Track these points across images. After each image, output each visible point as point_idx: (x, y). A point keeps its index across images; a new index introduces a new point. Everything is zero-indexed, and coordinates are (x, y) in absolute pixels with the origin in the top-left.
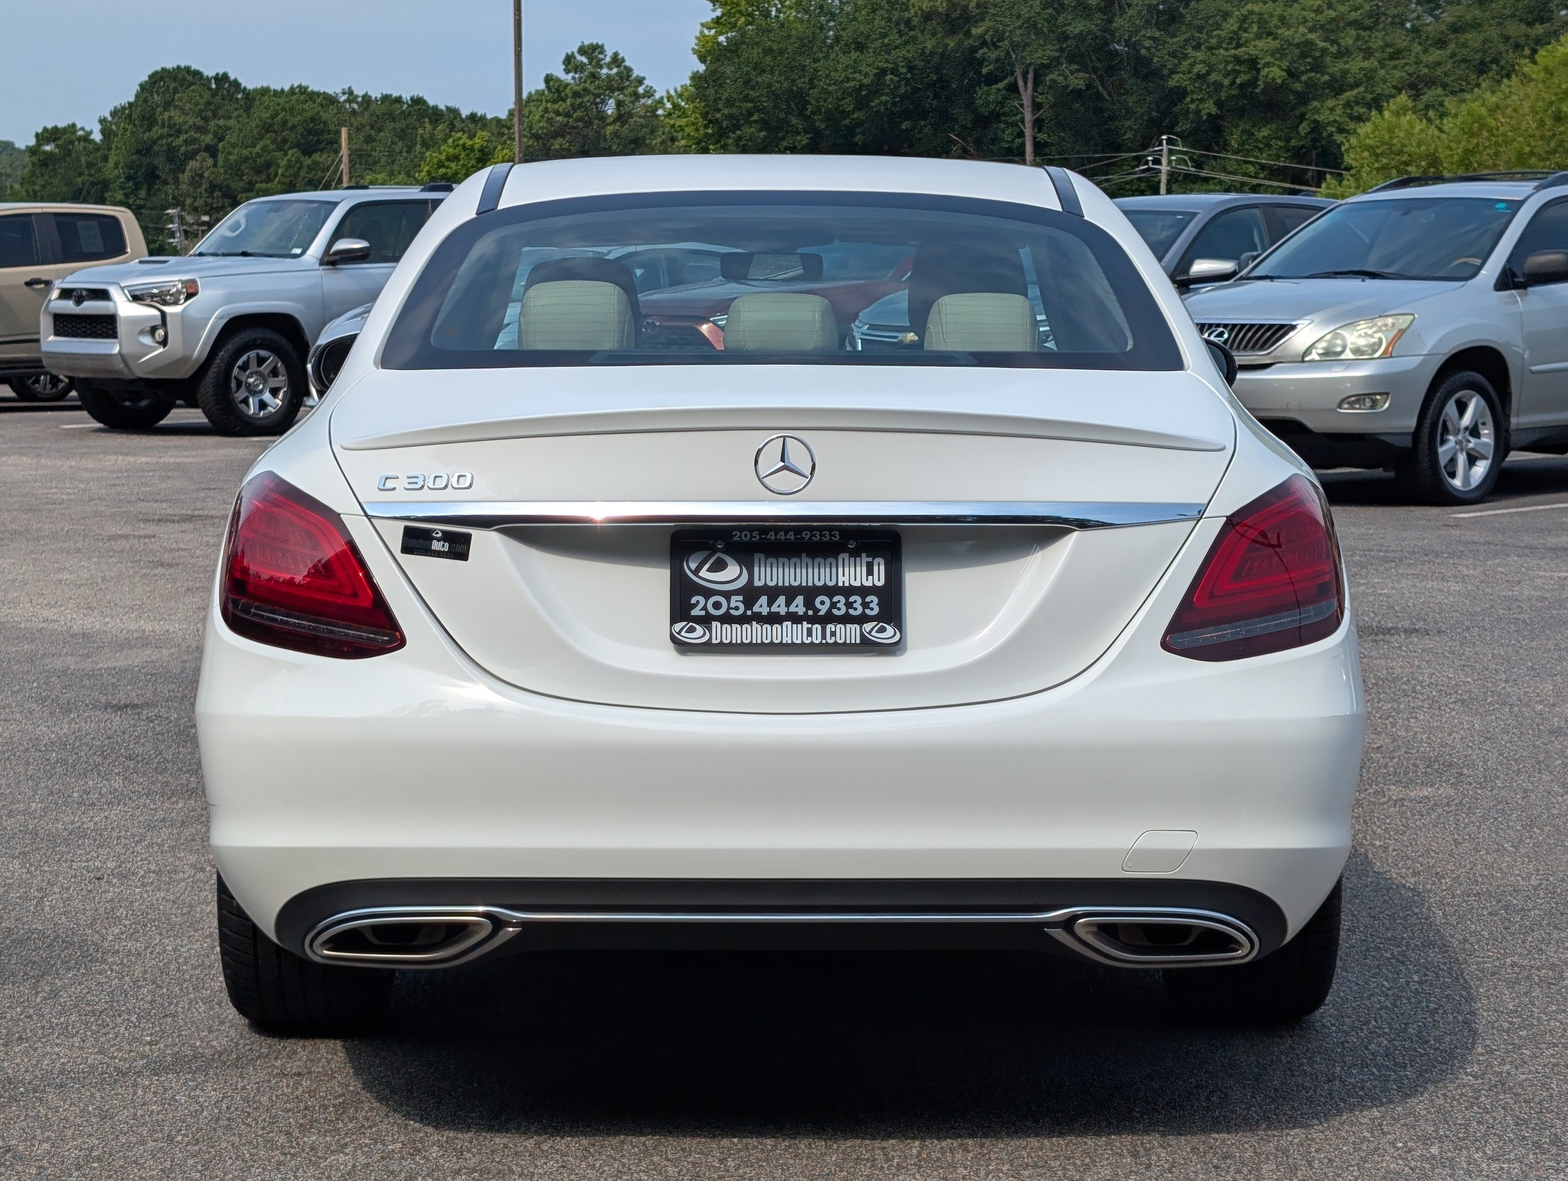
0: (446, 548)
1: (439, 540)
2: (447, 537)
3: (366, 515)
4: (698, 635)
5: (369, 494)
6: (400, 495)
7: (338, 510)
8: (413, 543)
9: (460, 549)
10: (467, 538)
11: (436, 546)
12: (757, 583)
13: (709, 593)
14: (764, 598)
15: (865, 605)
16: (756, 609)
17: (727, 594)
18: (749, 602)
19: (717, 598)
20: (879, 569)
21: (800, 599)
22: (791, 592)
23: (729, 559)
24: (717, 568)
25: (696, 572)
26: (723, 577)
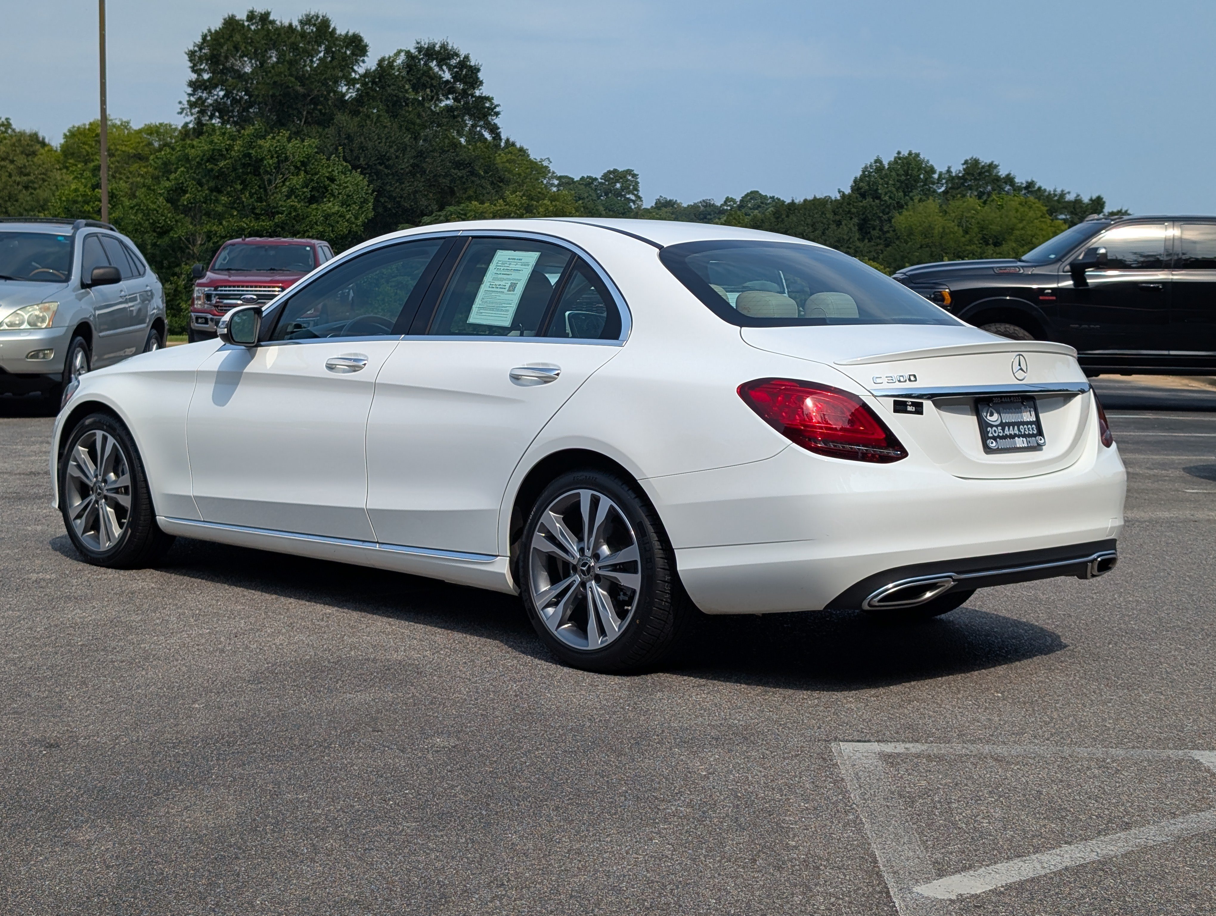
0: (914, 410)
1: (910, 406)
2: (913, 404)
3: (873, 395)
4: (993, 445)
5: (871, 386)
6: (886, 385)
7: (857, 394)
8: (898, 407)
9: (919, 409)
10: (921, 404)
11: (909, 408)
12: (1004, 421)
13: (992, 426)
14: (1007, 428)
15: (1032, 429)
16: (1006, 432)
17: (997, 426)
18: (1003, 430)
19: (994, 428)
20: (1033, 413)
21: (1016, 427)
22: (1013, 424)
23: (994, 411)
24: (991, 415)
25: (986, 417)
26: (994, 419)
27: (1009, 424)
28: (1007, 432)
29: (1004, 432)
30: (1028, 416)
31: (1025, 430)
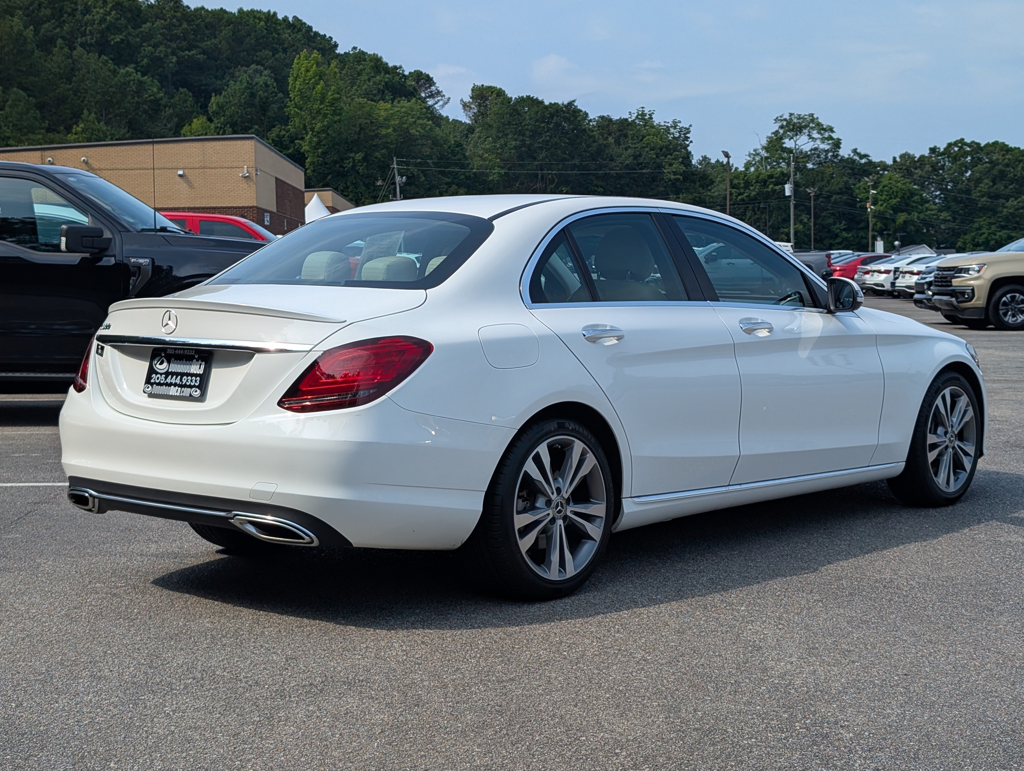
1: (100, 348)
4: (150, 389)
10: (103, 348)
11: (100, 351)
13: (157, 373)
14: (170, 376)
15: (196, 381)
16: (167, 381)
17: (161, 374)
18: (166, 378)
19: (159, 376)
20: (203, 367)
21: (179, 377)
22: (177, 374)
23: (165, 360)
24: (161, 364)
25: (155, 365)
26: (162, 367)
27: (173, 374)
28: (169, 380)
29: (165, 380)
30: (196, 368)
31: (187, 381)
